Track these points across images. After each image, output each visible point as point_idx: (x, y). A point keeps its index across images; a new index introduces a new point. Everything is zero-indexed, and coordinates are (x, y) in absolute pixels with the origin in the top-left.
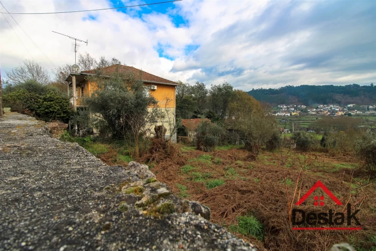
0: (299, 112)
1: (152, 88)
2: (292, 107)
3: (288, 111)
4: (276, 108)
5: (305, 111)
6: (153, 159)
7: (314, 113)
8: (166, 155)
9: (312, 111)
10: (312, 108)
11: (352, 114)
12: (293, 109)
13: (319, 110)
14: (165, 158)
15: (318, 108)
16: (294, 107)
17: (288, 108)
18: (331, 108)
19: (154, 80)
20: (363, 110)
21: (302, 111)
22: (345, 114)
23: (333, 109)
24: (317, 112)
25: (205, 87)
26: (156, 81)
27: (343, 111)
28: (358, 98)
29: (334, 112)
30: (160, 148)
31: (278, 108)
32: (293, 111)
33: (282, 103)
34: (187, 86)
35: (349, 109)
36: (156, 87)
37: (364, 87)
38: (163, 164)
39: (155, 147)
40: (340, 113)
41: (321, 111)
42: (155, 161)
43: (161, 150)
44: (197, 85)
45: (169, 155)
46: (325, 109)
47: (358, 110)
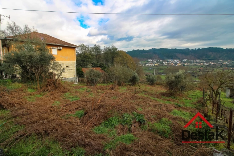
0: (158, 63)
1: (59, 49)
2: (155, 61)
3: (153, 63)
4: (146, 61)
5: (161, 63)
6: (47, 90)
7: (166, 64)
8: (55, 88)
9: (165, 63)
10: (165, 61)
11: (185, 65)
12: (156, 62)
13: (169, 62)
14: (55, 89)
15: (168, 61)
16: (156, 61)
17: (153, 61)
18: (175, 61)
19: (60, 43)
20: (191, 63)
21: (160, 63)
22: (182, 65)
23: (176, 62)
24: (168, 64)
25: (100, 48)
26: (62, 44)
27: (181, 63)
28: (189, 56)
29: (176, 63)
30: (52, 84)
31: (147, 61)
32: (156, 63)
33: (150, 58)
34: (88, 47)
35: (184, 62)
36: (61, 48)
37: (192, 50)
38: (53, 92)
39: (49, 83)
40: (179, 64)
41: (170, 63)
42: (48, 91)
43: (53, 85)
44: (95, 46)
45: (57, 87)
46: (172, 62)
47: (188, 63)
